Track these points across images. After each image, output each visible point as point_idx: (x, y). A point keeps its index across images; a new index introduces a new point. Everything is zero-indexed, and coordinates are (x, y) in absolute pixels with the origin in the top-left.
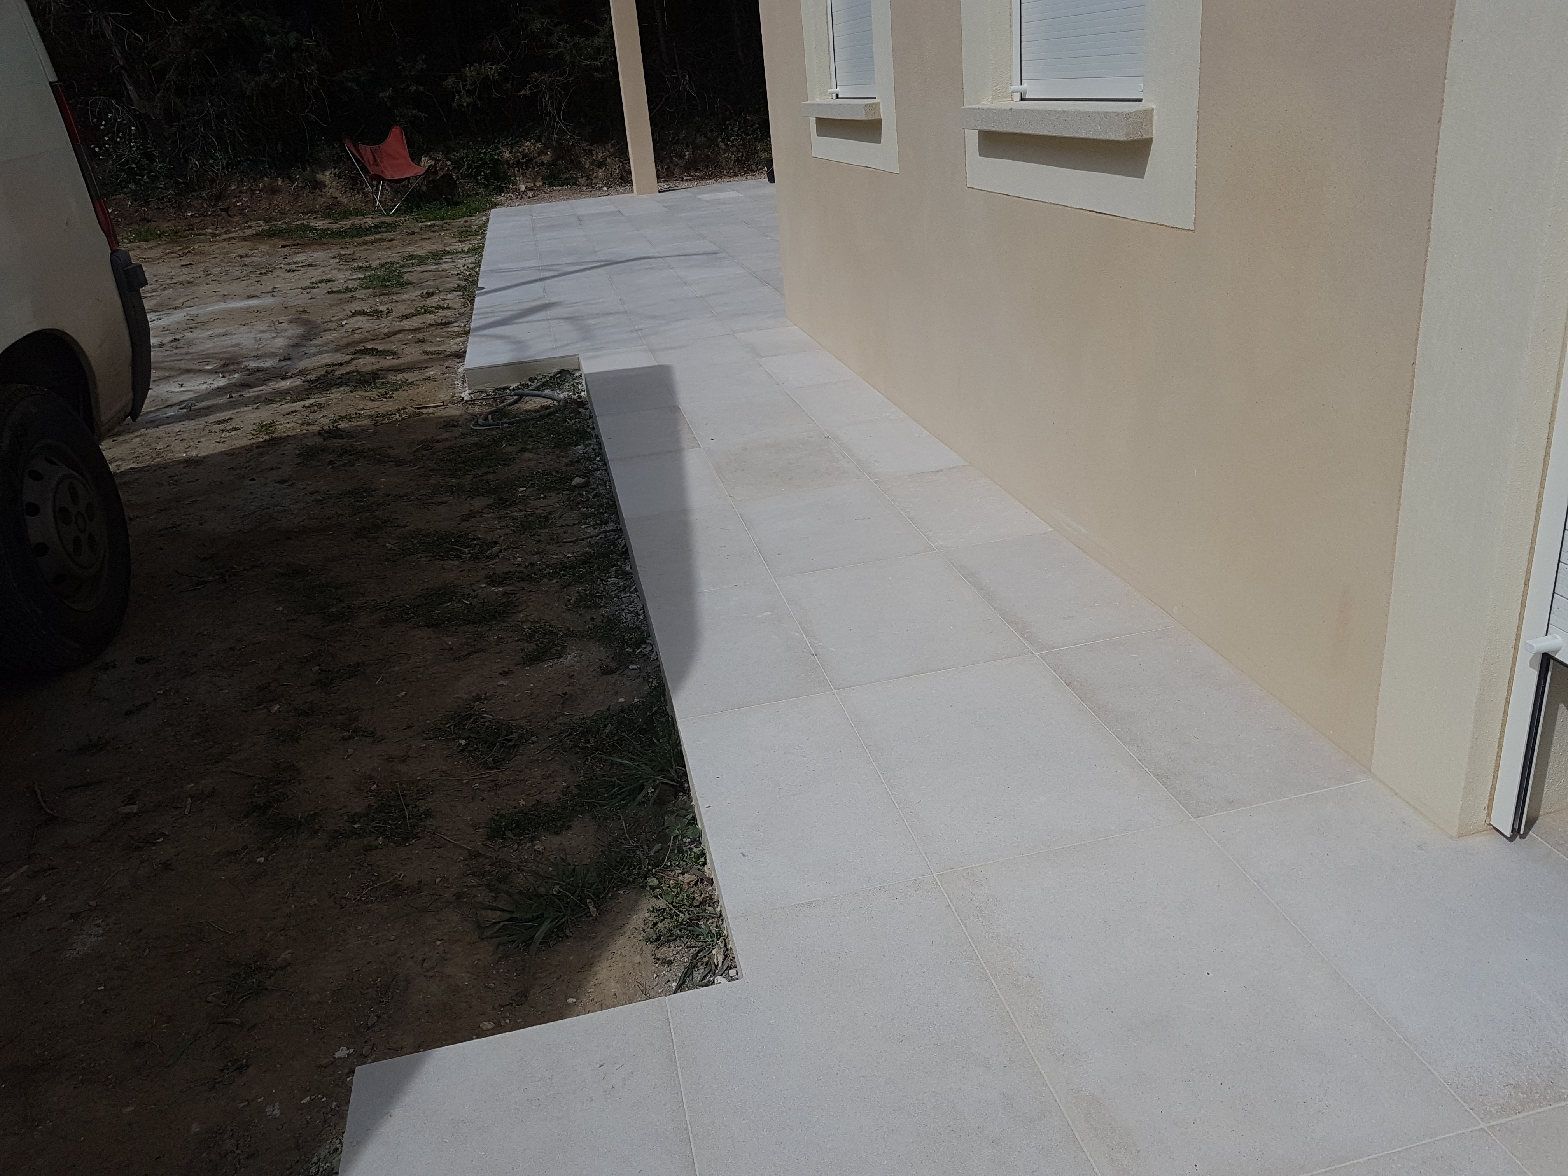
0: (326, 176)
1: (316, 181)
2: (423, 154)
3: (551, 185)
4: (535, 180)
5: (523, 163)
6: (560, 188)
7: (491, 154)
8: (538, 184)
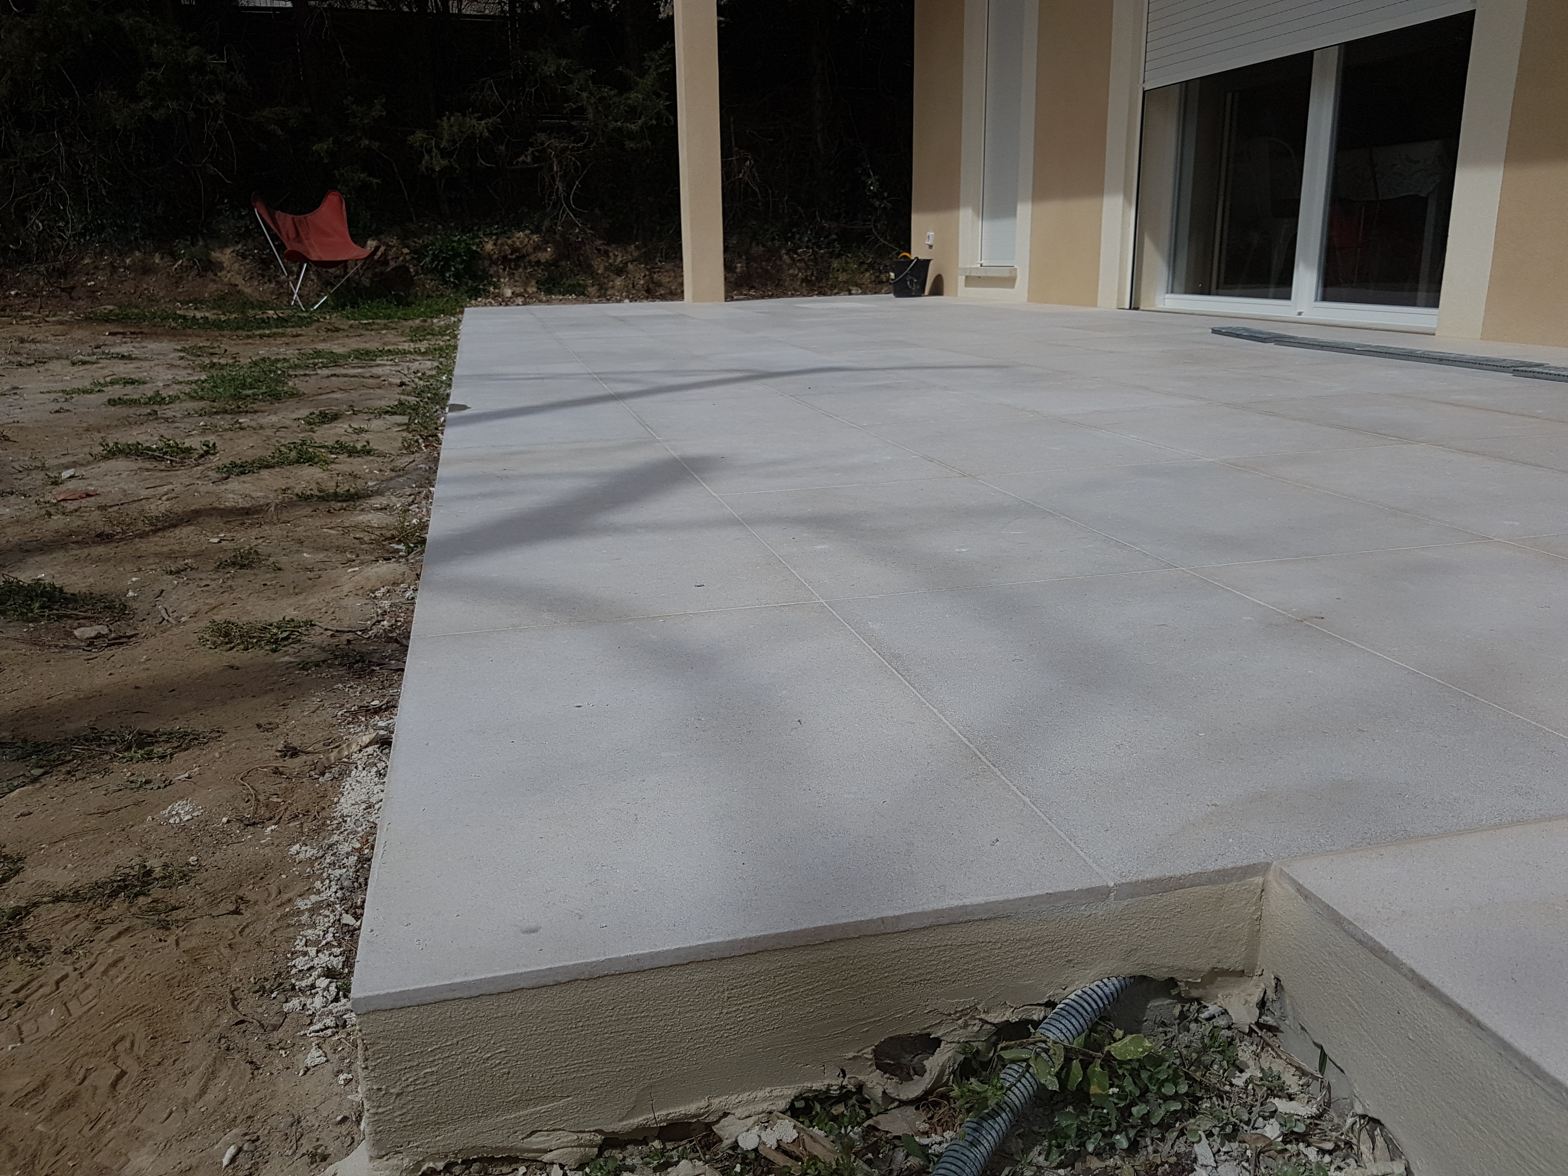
0: (225, 256)
1: (210, 261)
2: (370, 236)
3: (549, 292)
4: (526, 285)
5: (511, 260)
6: (561, 297)
7: (466, 244)
8: (530, 290)
